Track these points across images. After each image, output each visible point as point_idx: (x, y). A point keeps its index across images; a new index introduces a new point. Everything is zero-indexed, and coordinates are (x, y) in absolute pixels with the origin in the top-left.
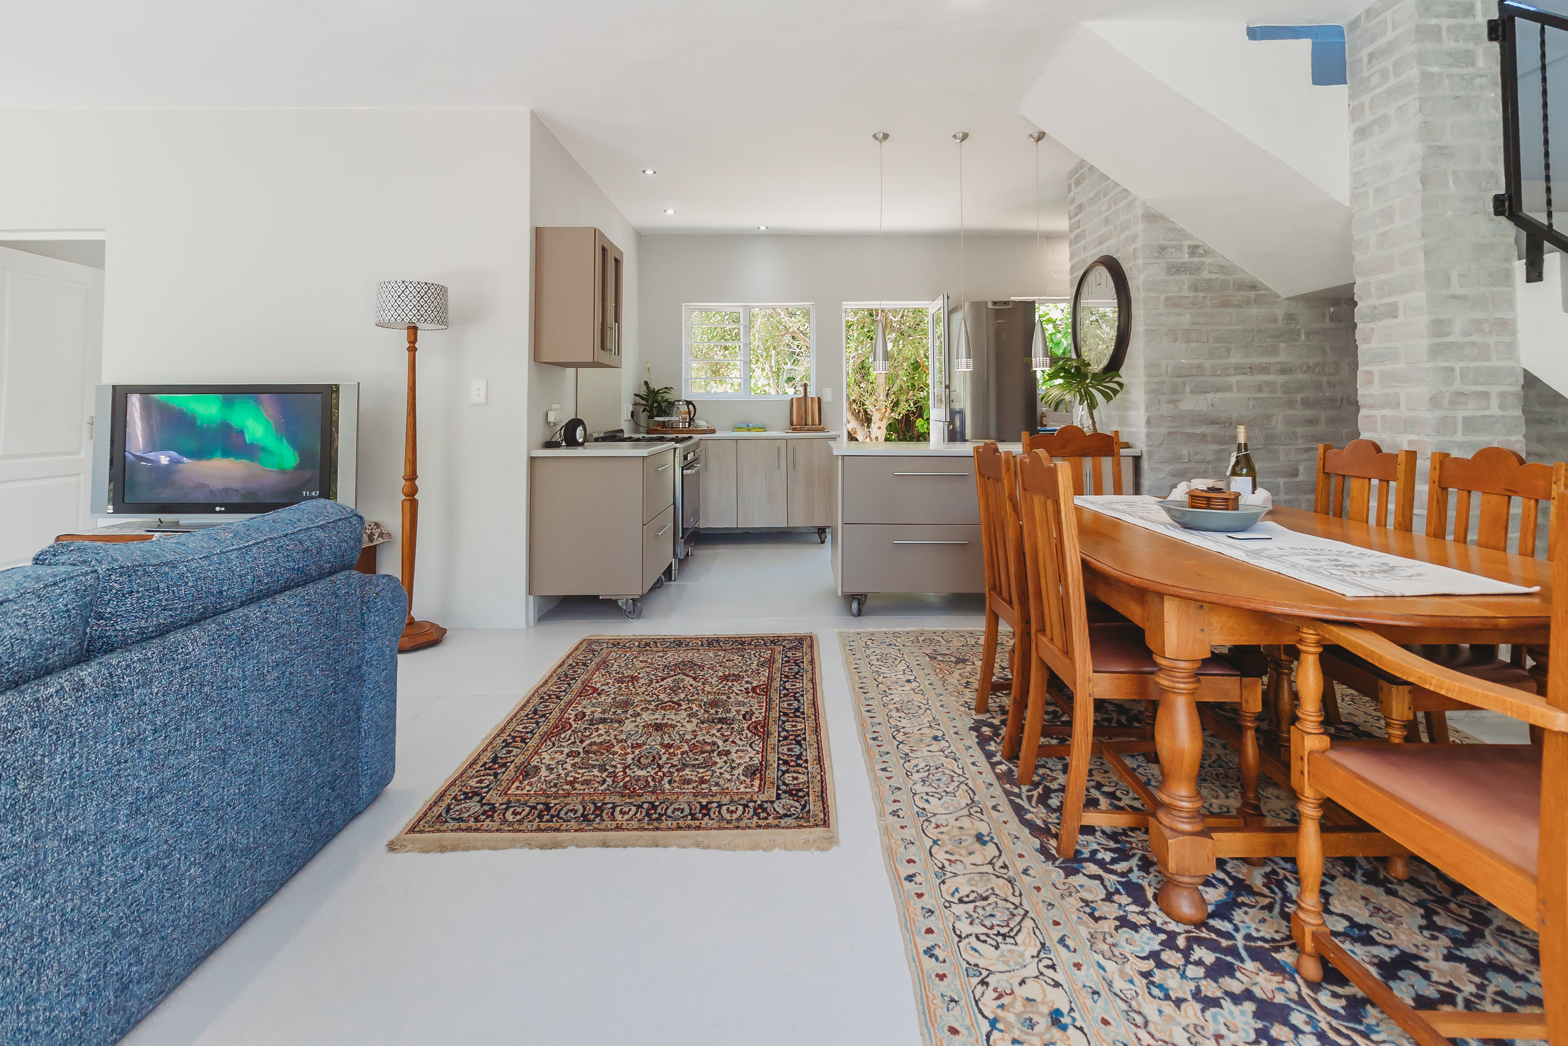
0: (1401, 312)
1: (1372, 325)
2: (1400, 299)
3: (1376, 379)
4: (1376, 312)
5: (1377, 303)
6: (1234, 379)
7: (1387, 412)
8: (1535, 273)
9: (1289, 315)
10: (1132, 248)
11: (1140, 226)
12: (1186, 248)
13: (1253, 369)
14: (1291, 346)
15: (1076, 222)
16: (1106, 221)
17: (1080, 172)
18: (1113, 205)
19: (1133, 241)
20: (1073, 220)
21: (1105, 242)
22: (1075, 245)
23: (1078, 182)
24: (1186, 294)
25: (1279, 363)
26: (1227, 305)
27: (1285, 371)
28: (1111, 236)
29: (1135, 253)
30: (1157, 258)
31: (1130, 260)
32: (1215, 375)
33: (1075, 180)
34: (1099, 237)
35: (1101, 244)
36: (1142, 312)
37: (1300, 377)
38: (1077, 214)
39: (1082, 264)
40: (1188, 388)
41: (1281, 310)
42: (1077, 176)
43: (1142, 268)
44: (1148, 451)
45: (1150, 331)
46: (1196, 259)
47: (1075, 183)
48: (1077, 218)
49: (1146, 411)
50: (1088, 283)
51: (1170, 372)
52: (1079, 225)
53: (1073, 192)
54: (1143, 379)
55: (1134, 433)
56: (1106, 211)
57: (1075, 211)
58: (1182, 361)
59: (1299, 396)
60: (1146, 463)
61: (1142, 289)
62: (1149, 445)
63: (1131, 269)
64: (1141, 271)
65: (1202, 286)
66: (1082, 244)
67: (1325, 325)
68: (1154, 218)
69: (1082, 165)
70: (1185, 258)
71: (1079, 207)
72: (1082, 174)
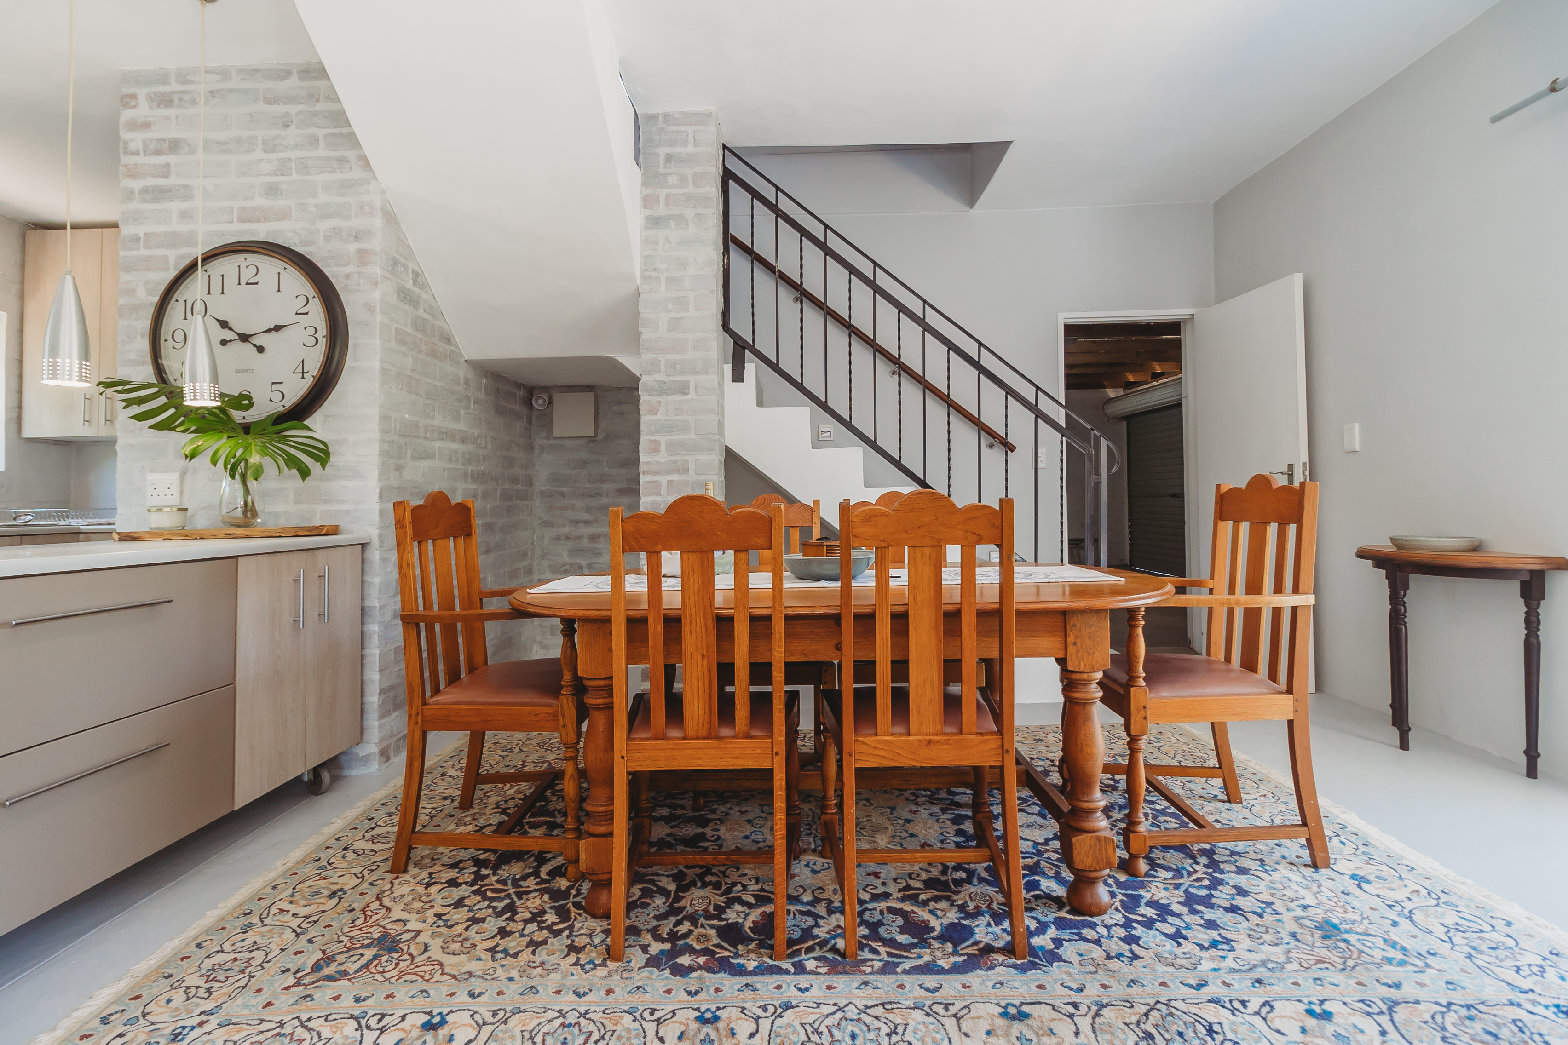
0: (692, 390)
1: (659, 398)
2: (692, 379)
3: (663, 448)
4: (665, 387)
5: (666, 379)
6: (437, 444)
7: (675, 477)
8: (738, 376)
9: (466, 379)
10: (353, 247)
11: (378, 222)
12: (410, 271)
13: (447, 435)
14: (467, 413)
15: (155, 166)
16: (272, 190)
17: (175, 87)
18: (294, 171)
19: (357, 238)
20: (141, 160)
21: (266, 220)
22: (149, 202)
23: (165, 101)
24: (409, 329)
25: (460, 431)
26: (433, 354)
27: (463, 441)
28: (284, 216)
29: (363, 256)
30: (391, 272)
31: (347, 264)
32: (426, 438)
33: (155, 93)
34: (244, 208)
35: (251, 222)
36: (377, 341)
37: (470, 448)
38: (158, 152)
39: (173, 240)
40: (409, 452)
41: (462, 372)
42: (162, 89)
43: (379, 280)
44: (380, 536)
45: (384, 371)
46: (417, 290)
47: (151, 98)
48: (162, 160)
49: (380, 480)
50: (209, 276)
51: (398, 428)
52: (165, 171)
53: (143, 111)
54: (377, 436)
55: (347, 512)
56: (271, 175)
57: (152, 146)
58: (406, 416)
59: (470, 469)
60: (378, 552)
61: (378, 310)
62: (381, 528)
63: (348, 276)
64: (376, 284)
65: (420, 325)
66: (175, 206)
67: (482, 396)
68: (390, 217)
69: (183, 77)
70: (409, 284)
71: (170, 143)
72: (185, 92)
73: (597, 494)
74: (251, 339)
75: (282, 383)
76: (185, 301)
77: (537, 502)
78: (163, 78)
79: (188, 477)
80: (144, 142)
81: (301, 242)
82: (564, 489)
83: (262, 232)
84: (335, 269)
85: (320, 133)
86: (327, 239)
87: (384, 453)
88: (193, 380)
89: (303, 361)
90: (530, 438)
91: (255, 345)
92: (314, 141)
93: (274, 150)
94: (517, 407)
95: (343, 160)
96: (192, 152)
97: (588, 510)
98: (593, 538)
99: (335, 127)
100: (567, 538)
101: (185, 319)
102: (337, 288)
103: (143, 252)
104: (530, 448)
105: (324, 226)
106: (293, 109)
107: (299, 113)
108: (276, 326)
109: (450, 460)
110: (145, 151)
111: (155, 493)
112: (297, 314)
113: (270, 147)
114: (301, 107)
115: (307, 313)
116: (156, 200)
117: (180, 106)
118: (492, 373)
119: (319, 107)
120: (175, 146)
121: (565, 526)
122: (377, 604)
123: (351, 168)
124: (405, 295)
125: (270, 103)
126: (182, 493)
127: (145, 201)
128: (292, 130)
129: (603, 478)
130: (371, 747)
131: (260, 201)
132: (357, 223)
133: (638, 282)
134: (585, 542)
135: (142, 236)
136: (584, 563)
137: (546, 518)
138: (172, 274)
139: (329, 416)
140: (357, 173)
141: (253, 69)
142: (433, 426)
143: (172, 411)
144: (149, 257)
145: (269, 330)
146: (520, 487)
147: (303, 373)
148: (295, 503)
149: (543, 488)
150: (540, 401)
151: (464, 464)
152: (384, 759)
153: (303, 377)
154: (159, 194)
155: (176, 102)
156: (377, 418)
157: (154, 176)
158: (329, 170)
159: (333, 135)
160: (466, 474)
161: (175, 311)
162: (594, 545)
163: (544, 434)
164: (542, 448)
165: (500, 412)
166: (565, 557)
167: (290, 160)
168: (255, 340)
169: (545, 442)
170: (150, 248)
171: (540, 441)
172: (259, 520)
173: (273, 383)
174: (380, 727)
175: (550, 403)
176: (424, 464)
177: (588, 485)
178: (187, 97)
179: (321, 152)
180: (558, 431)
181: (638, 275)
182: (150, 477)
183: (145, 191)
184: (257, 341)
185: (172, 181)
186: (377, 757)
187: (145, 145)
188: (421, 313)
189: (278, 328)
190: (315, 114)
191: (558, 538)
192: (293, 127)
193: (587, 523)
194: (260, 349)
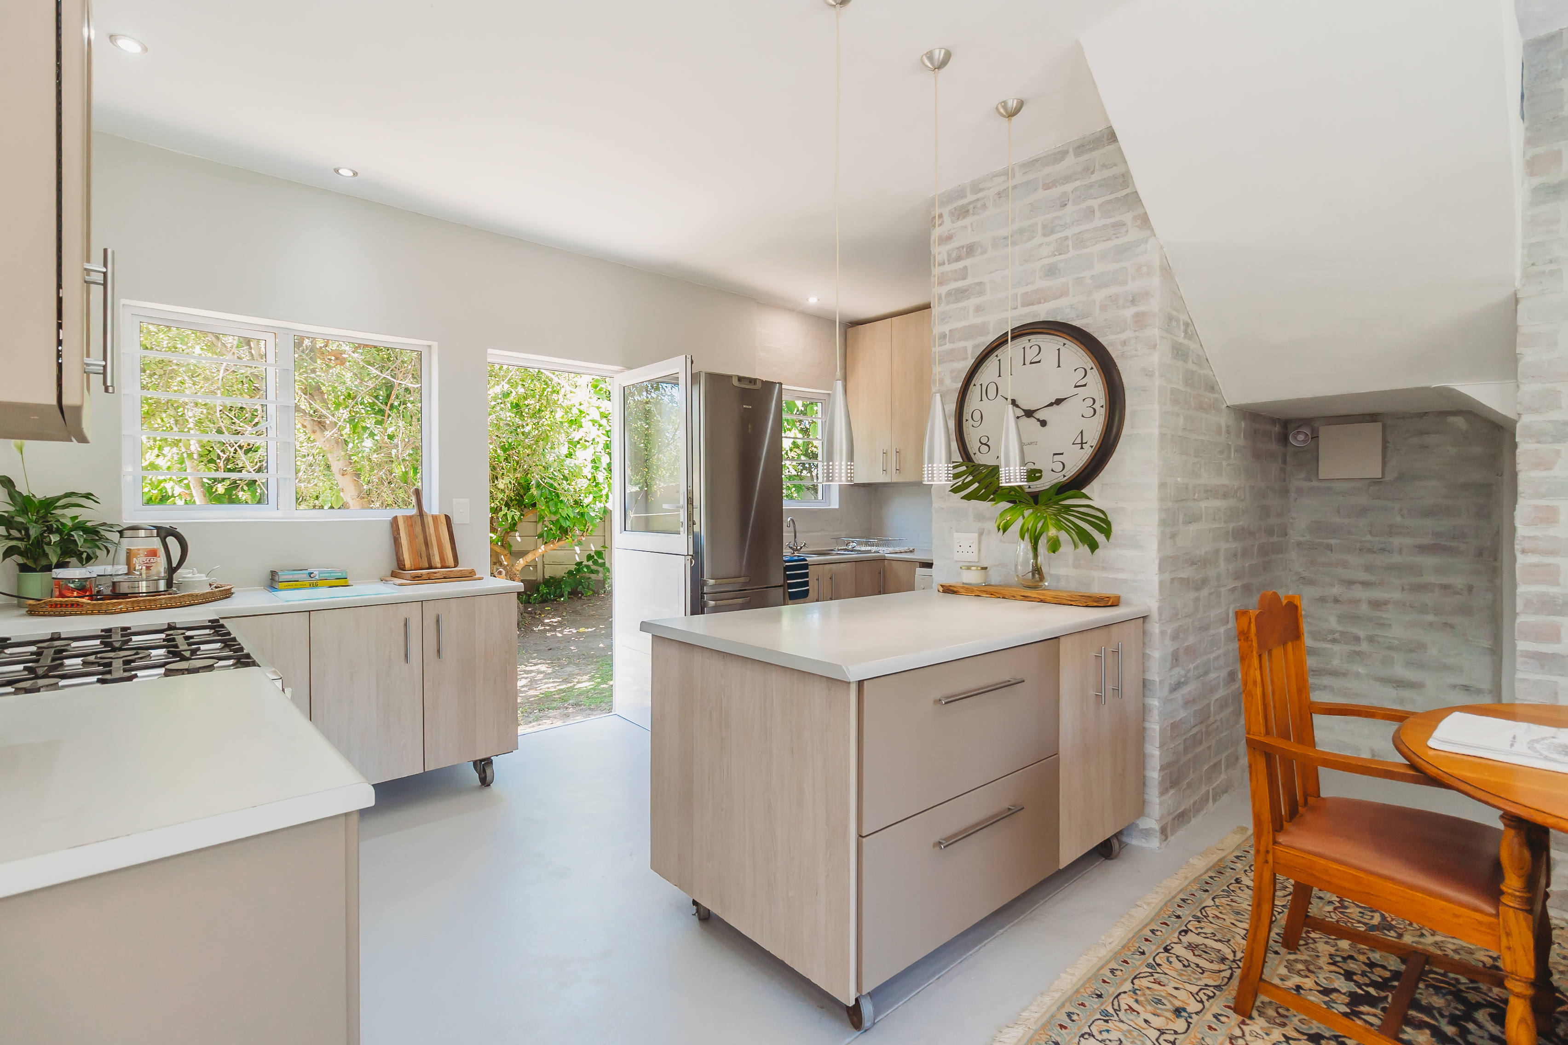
6: (1204, 504)
9: (1228, 427)
10: (1129, 313)
11: (1156, 281)
12: (1182, 323)
13: (1211, 492)
14: (1229, 465)
15: (956, 271)
16: (1051, 271)
17: (971, 197)
18: (1071, 248)
19: (1133, 302)
20: (947, 268)
21: (1046, 301)
22: (952, 303)
23: (963, 213)
24: (1181, 387)
25: (1223, 485)
26: (1201, 407)
27: (1225, 496)
28: (1063, 293)
29: (1140, 320)
30: (1167, 331)
31: (1123, 331)
32: (1194, 500)
33: (955, 208)
34: (1027, 293)
35: (1033, 304)
36: (1156, 407)
37: (1232, 502)
38: (958, 259)
39: (971, 332)
40: (1181, 517)
41: (1224, 420)
42: (960, 203)
43: (1158, 342)
44: (1159, 608)
45: (1162, 436)
46: (1186, 342)
47: (952, 213)
48: (960, 265)
49: (1159, 550)
50: (999, 360)
51: (1172, 494)
52: (963, 274)
53: (948, 226)
54: (1155, 505)
55: (1125, 581)
56: (1050, 257)
57: (954, 255)
58: (1179, 479)
59: (1231, 526)
60: (1157, 625)
61: (1157, 374)
62: (1161, 600)
63: (1124, 343)
64: (1155, 346)
65: (1189, 379)
66: (972, 302)
67: (1241, 442)
68: (1167, 271)
69: (976, 188)
70: (1181, 339)
71: (967, 248)
72: (978, 200)
73: (1383, 550)
74: (1035, 415)
75: (1062, 454)
76: (981, 385)
77: (1293, 555)
78: (960, 193)
79: (984, 537)
80: (948, 252)
81: (1077, 316)
82: (1333, 542)
83: (1042, 312)
84: (1112, 337)
85: (1095, 203)
86: (1103, 308)
87: (1163, 523)
88: (1007, 465)
89: (1082, 432)
90: (1284, 480)
91: (1038, 420)
92: (1090, 213)
93: (1052, 232)
94: (1274, 447)
95: (1120, 225)
96: (984, 252)
97: (1368, 569)
98: (1376, 604)
99: (1111, 193)
100: (1336, 601)
101: (981, 400)
102: (1113, 356)
103: (949, 346)
104: (1284, 492)
105: (1099, 296)
106: (1069, 187)
107: (1076, 189)
108: (1057, 400)
109: (1214, 519)
110: (949, 260)
111: (960, 549)
112: (1076, 387)
113: (1049, 230)
114: (1078, 183)
115: (1085, 385)
116: (958, 300)
117: (974, 214)
118: (1251, 413)
119: (1094, 178)
120: (970, 250)
121: (1332, 585)
122: (1157, 678)
123: (1127, 231)
124: (1179, 352)
125: (1048, 188)
126: (979, 551)
127: (949, 302)
128: (1070, 208)
129: (1392, 530)
130: (1151, 822)
131: (1041, 283)
132: (1134, 286)
133: (1517, 284)
134: (1364, 608)
135: (947, 333)
136: (1362, 634)
137: (1305, 574)
138: (970, 362)
139: (1107, 485)
140: (1133, 234)
141: (1033, 161)
142: (1200, 485)
143: (976, 485)
144: (953, 350)
145: (1051, 405)
146: (1275, 539)
147: (1082, 443)
148: (1074, 567)
149: (1301, 539)
150: (1301, 437)
151: (1225, 522)
152: (1164, 837)
153: (1082, 448)
154: (960, 295)
155: (971, 211)
156: (1157, 487)
157: (956, 280)
158: (1105, 238)
159: (1109, 202)
160: (1227, 533)
161: (974, 393)
162: (1379, 614)
163: (1303, 475)
164: (1300, 491)
165: (1257, 455)
166: (1333, 623)
167: (1067, 238)
168: (1038, 415)
169: (1306, 484)
170: (953, 342)
171: (1298, 482)
172: (1046, 584)
173: (1054, 454)
174: (1161, 804)
175: (1315, 437)
176: (1192, 528)
177: (1369, 538)
178: (979, 204)
179: (1098, 222)
180: (1326, 470)
181: (1518, 274)
182: (956, 535)
183: (949, 294)
184: (1040, 415)
185: (970, 281)
186: (1158, 834)
187: (949, 255)
188: (1191, 366)
189: (1059, 402)
190: (1091, 186)
191: (1323, 600)
192: (1069, 204)
193: (1366, 584)
194: (1043, 423)
